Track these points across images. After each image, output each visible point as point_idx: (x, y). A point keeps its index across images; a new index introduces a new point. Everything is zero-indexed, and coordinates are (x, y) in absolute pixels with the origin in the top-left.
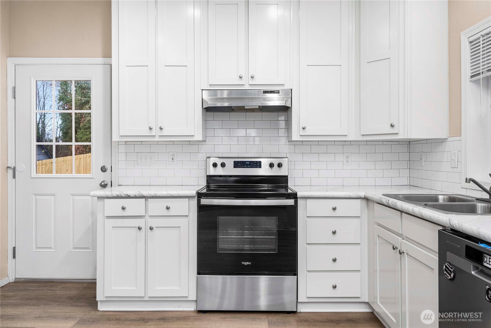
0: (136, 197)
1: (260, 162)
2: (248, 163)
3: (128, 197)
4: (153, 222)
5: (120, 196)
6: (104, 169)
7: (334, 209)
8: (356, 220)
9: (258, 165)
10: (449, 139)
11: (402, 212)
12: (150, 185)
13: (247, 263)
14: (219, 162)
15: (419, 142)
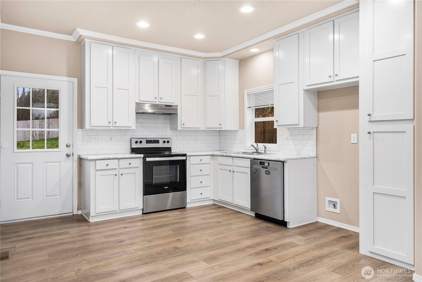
0: (113, 159)
1: (159, 140)
2: (153, 141)
3: (110, 159)
4: (122, 171)
5: (105, 159)
6: (67, 146)
7: (201, 160)
8: (208, 165)
9: (157, 142)
10: (239, 130)
11: (233, 157)
12: (97, 154)
13: (167, 187)
14: (139, 141)
15: (225, 131)
